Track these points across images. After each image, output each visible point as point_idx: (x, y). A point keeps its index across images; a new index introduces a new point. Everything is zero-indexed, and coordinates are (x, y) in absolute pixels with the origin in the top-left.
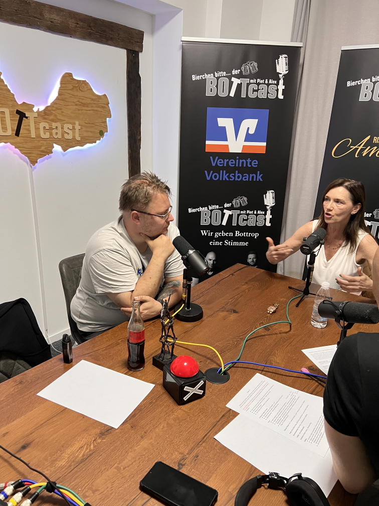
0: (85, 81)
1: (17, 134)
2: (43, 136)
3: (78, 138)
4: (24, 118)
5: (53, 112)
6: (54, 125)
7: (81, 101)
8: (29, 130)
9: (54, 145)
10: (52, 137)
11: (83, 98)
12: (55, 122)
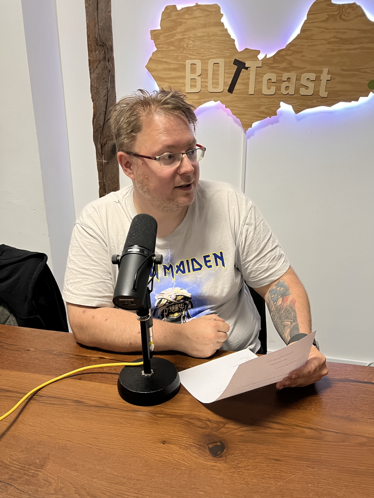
0: (354, 4)
1: (231, 90)
2: (265, 91)
3: (323, 93)
4: (243, 70)
5: (288, 57)
6: (285, 76)
7: (339, 35)
8: (247, 84)
9: (282, 104)
10: (278, 92)
11: (345, 30)
12: (289, 71)
